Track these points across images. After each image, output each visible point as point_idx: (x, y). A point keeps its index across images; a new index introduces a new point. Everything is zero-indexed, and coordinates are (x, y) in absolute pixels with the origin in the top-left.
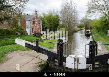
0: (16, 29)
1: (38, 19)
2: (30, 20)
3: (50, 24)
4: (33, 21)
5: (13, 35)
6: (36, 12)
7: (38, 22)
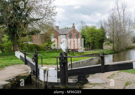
0: (47, 44)
1: (76, 33)
2: (65, 34)
3: (93, 39)
4: (70, 35)
5: (42, 51)
6: (74, 24)
7: (76, 36)
